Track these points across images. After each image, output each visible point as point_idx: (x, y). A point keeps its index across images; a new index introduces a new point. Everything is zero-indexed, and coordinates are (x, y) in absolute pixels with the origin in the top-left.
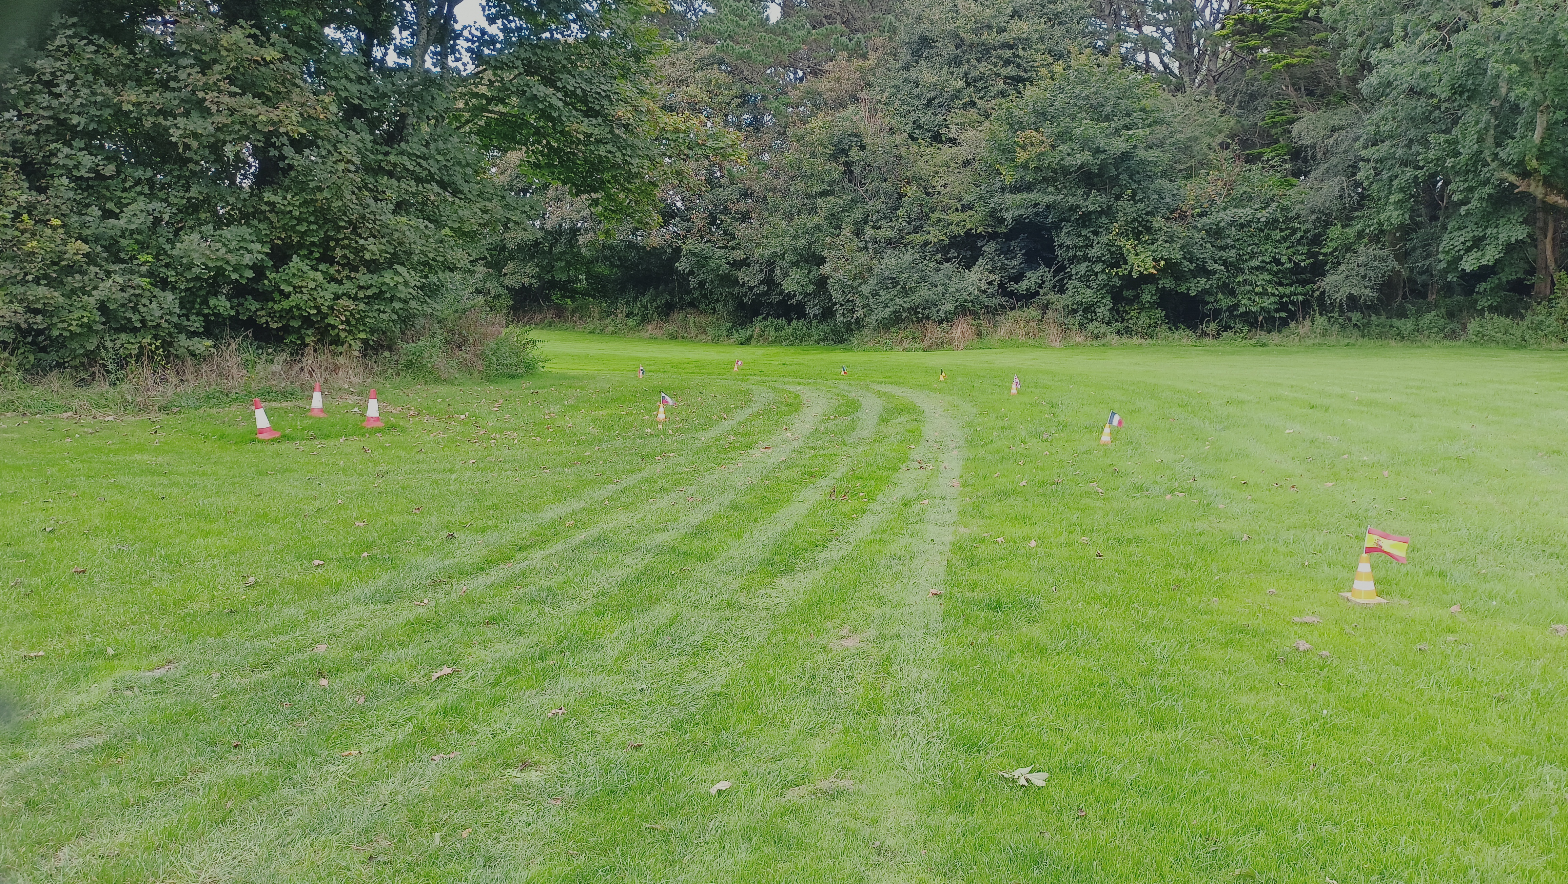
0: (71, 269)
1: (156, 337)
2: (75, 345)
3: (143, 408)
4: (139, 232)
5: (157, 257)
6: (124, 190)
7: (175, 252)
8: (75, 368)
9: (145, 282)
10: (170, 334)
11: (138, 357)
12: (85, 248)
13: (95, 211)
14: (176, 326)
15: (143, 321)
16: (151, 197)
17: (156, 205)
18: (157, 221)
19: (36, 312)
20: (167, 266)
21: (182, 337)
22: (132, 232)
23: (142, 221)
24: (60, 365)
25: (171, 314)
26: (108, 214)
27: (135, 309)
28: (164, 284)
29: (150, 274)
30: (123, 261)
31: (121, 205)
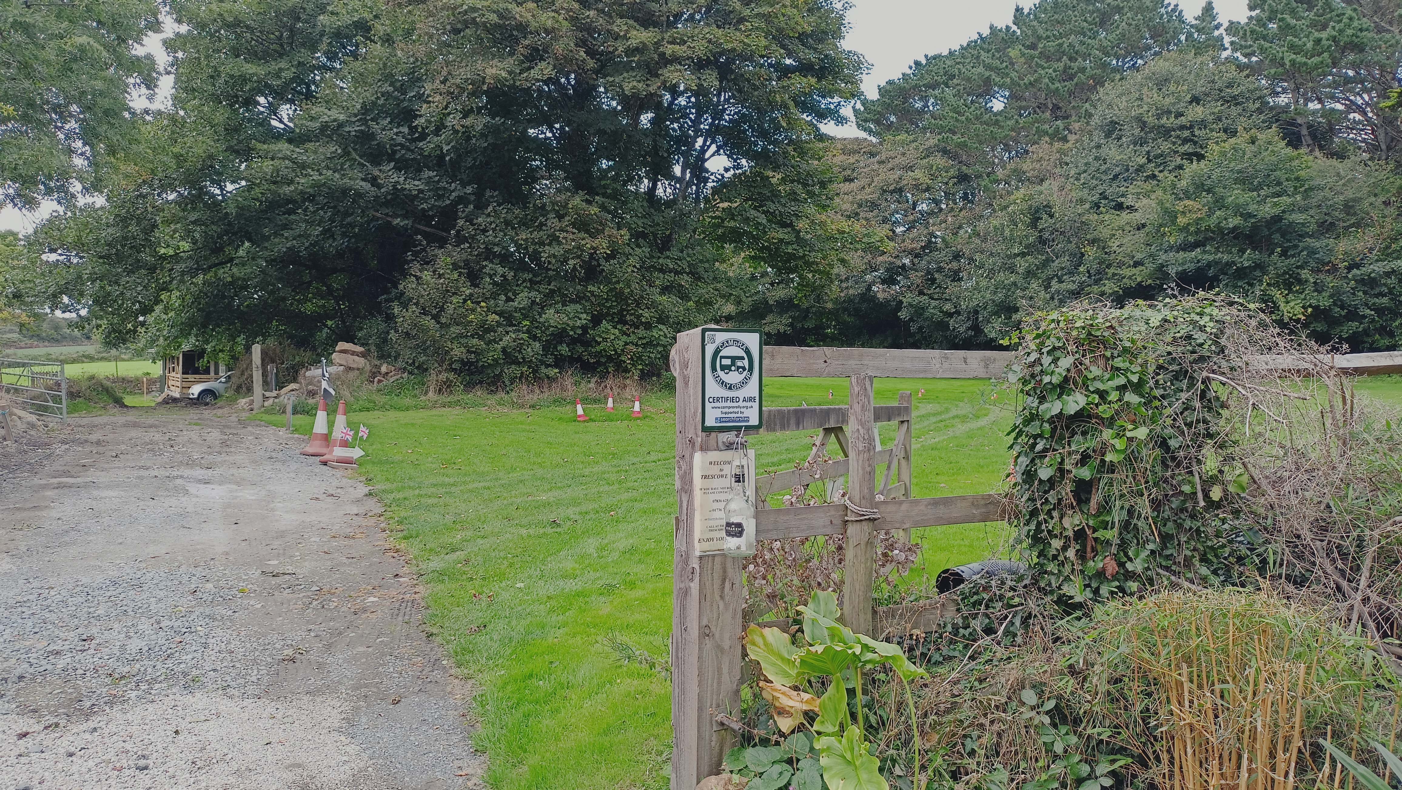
0: (488, 330)
1: (529, 367)
2: (490, 371)
3: (522, 406)
4: (524, 308)
5: (531, 322)
6: (517, 285)
7: (541, 320)
8: (489, 384)
9: (525, 336)
10: (537, 366)
11: (520, 378)
12: (497, 318)
13: (503, 298)
14: (540, 361)
15: (523, 358)
16: (531, 289)
17: (533, 294)
18: (533, 302)
19: (472, 352)
20: (537, 328)
21: (543, 367)
22: (520, 309)
23: (525, 303)
24: (481, 382)
25: (538, 354)
26: (509, 300)
27: (520, 352)
28: (535, 338)
29: (528, 332)
30: (515, 325)
31: (515, 294)
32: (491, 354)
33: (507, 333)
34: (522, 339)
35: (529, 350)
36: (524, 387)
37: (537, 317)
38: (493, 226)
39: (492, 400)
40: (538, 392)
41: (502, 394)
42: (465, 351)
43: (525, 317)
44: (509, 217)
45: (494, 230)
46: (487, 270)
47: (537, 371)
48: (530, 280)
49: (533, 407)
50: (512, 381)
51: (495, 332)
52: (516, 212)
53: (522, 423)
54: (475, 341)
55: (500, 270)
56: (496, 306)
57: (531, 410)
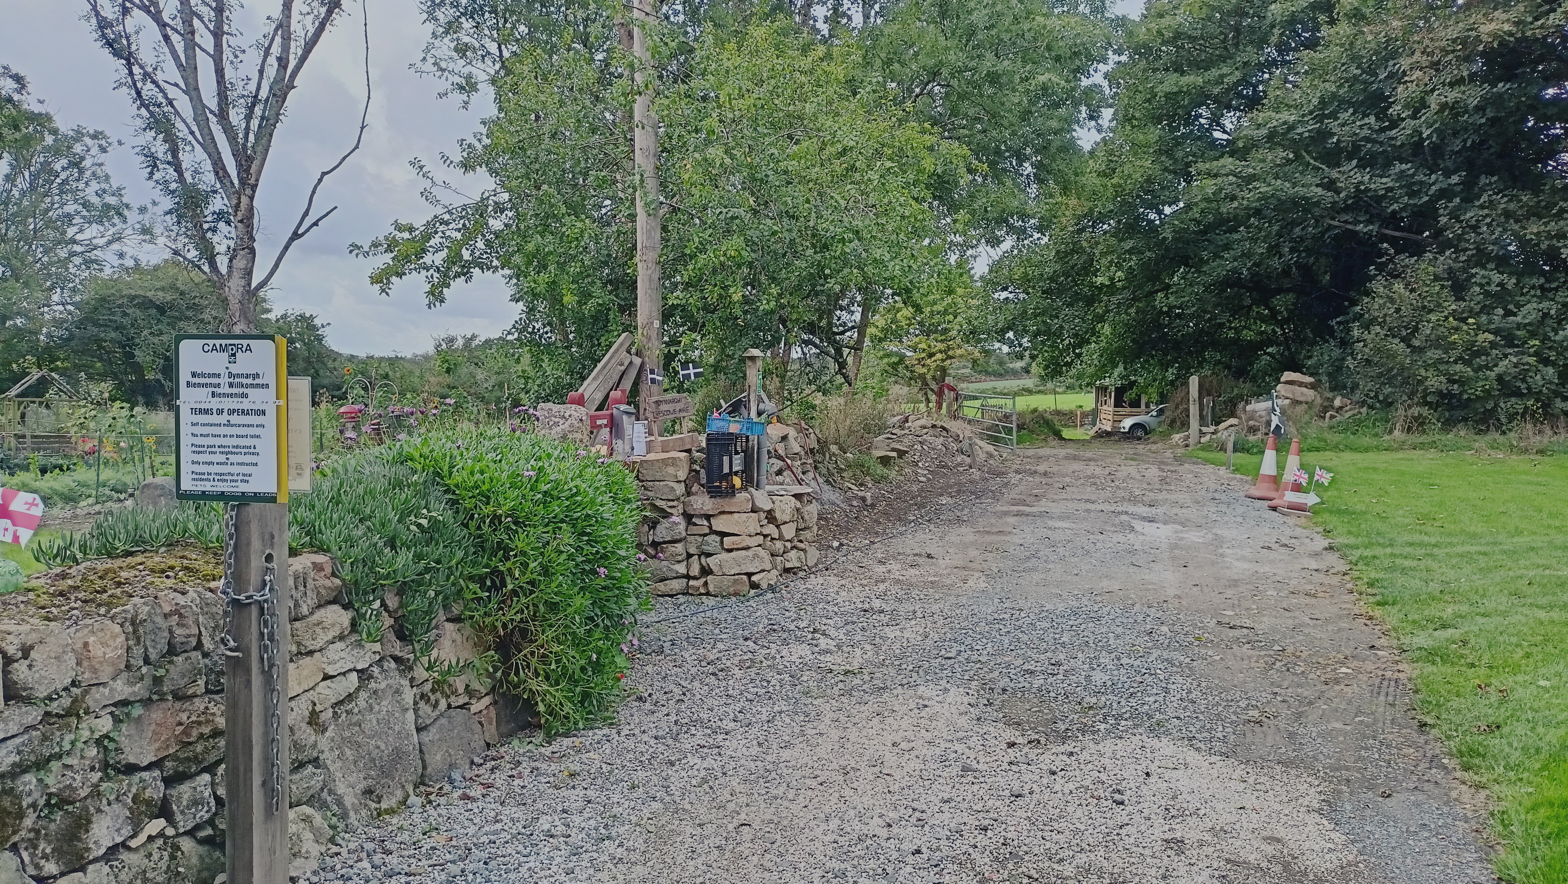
32: (1480, 384)
33: (1506, 356)
34: (1528, 364)
35: (1538, 377)
36: (1529, 426)
37: (1552, 334)
38: (1488, 220)
39: (1481, 442)
40: (1550, 433)
41: (1495, 435)
42: (1445, 381)
43: (1533, 335)
44: (1512, 206)
45: (1489, 225)
46: (1478, 279)
47: (1548, 405)
48: (1541, 287)
49: (1541, 452)
50: (1511, 418)
51: (1488, 355)
52: (1525, 199)
53: (1526, 473)
54: (1459, 367)
55: (1496, 277)
56: (1490, 322)
57: (1538, 457)
